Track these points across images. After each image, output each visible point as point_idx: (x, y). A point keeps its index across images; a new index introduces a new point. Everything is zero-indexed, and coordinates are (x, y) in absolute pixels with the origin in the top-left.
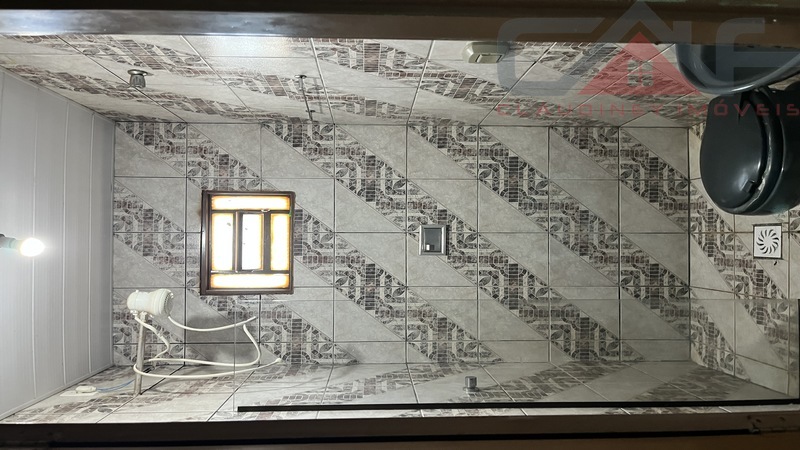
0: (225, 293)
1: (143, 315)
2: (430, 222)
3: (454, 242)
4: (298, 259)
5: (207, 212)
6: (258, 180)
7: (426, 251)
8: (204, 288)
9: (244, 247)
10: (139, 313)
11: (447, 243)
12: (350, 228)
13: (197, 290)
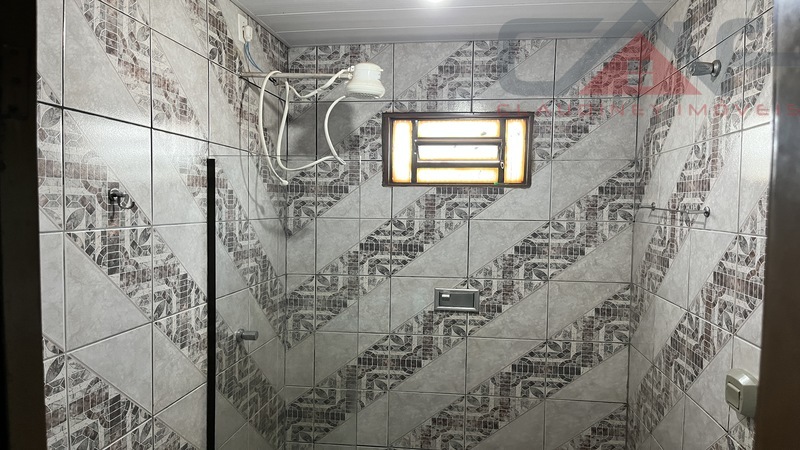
0: (386, 133)
1: (349, 76)
2: (482, 298)
3: (454, 317)
4: (433, 191)
5: (503, 116)
6: (548, 158)
7: (440, 294)
8: (393, 116)
9: (452, 147)
10: (352, 73)
11: (452, 312)
12: (474, 233)
13: (390, 110)
